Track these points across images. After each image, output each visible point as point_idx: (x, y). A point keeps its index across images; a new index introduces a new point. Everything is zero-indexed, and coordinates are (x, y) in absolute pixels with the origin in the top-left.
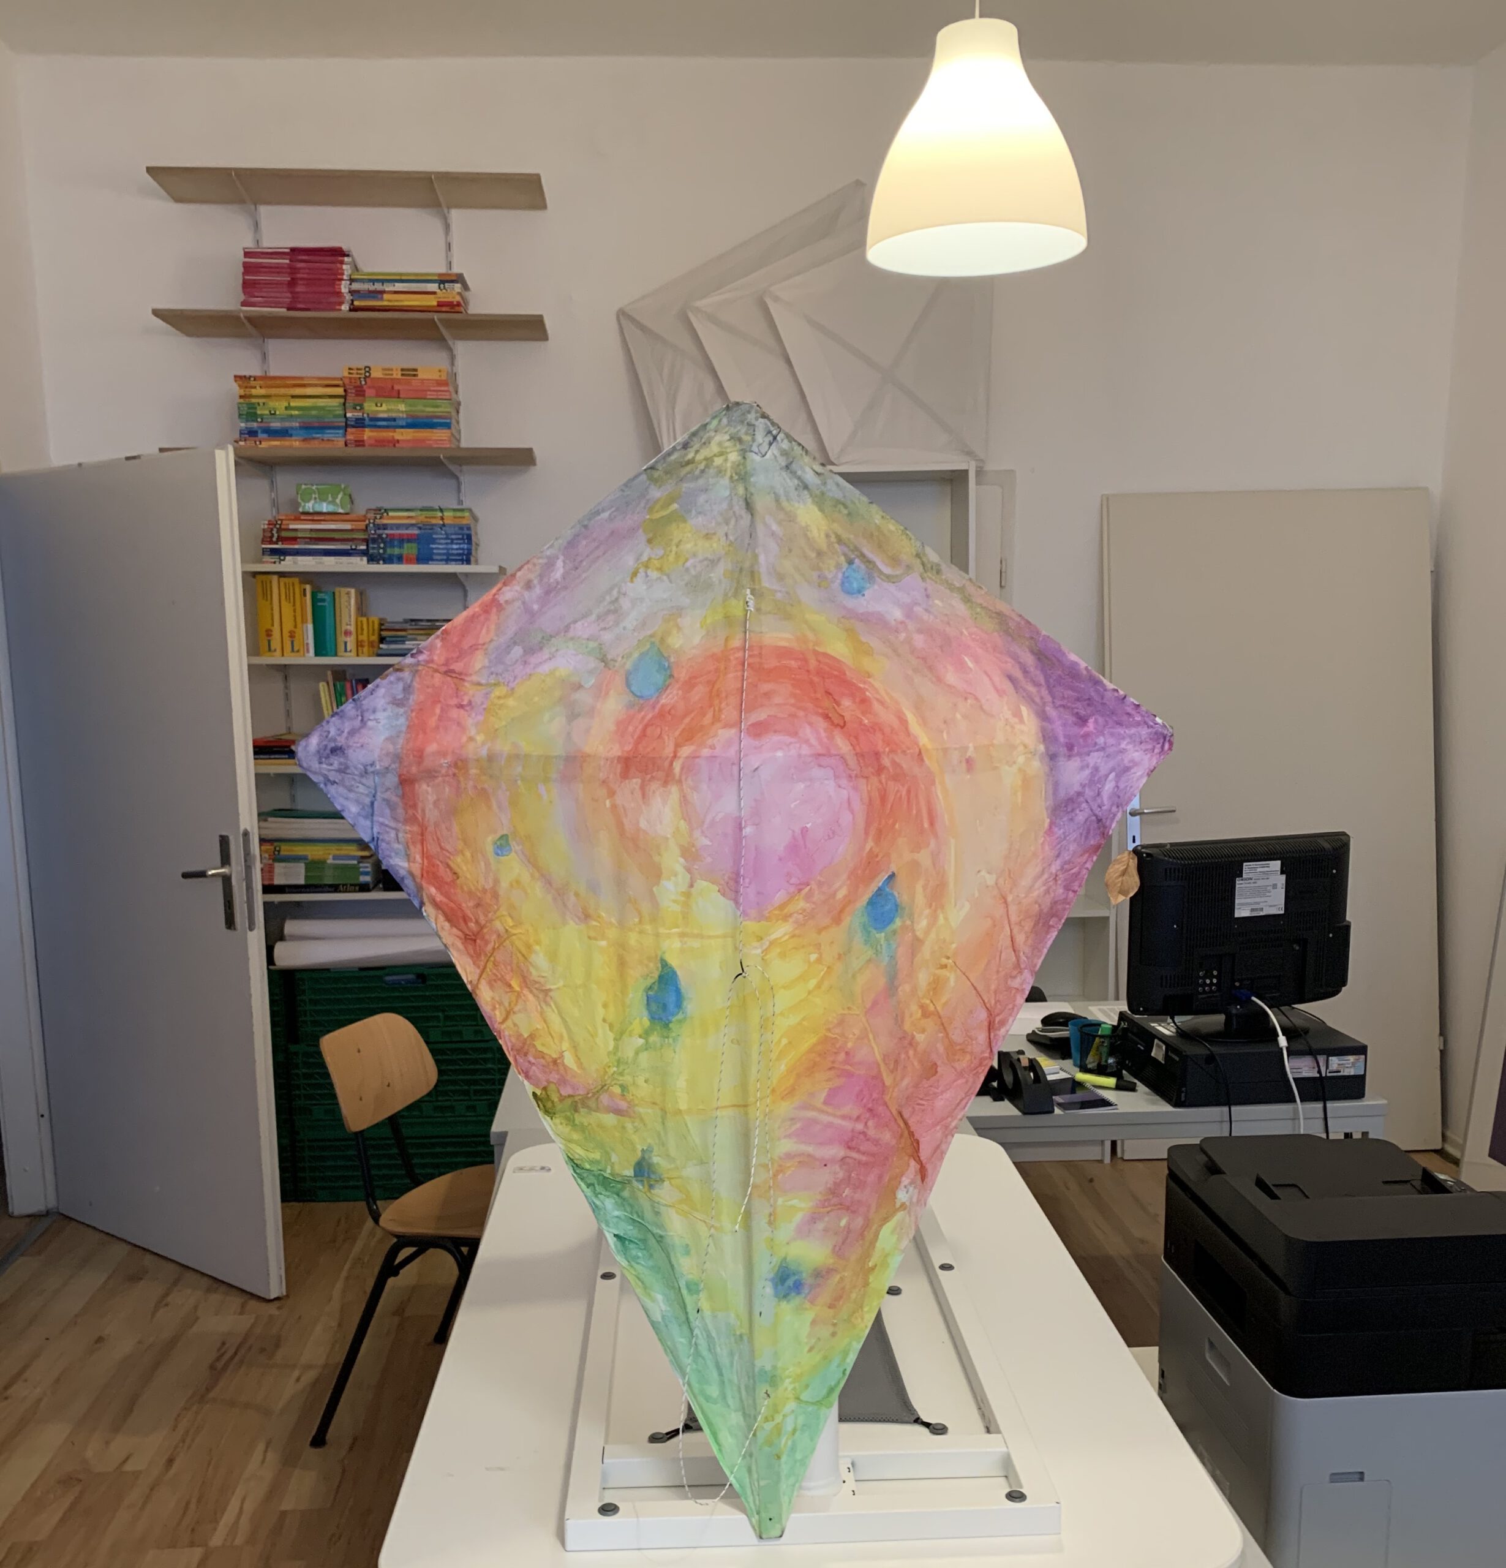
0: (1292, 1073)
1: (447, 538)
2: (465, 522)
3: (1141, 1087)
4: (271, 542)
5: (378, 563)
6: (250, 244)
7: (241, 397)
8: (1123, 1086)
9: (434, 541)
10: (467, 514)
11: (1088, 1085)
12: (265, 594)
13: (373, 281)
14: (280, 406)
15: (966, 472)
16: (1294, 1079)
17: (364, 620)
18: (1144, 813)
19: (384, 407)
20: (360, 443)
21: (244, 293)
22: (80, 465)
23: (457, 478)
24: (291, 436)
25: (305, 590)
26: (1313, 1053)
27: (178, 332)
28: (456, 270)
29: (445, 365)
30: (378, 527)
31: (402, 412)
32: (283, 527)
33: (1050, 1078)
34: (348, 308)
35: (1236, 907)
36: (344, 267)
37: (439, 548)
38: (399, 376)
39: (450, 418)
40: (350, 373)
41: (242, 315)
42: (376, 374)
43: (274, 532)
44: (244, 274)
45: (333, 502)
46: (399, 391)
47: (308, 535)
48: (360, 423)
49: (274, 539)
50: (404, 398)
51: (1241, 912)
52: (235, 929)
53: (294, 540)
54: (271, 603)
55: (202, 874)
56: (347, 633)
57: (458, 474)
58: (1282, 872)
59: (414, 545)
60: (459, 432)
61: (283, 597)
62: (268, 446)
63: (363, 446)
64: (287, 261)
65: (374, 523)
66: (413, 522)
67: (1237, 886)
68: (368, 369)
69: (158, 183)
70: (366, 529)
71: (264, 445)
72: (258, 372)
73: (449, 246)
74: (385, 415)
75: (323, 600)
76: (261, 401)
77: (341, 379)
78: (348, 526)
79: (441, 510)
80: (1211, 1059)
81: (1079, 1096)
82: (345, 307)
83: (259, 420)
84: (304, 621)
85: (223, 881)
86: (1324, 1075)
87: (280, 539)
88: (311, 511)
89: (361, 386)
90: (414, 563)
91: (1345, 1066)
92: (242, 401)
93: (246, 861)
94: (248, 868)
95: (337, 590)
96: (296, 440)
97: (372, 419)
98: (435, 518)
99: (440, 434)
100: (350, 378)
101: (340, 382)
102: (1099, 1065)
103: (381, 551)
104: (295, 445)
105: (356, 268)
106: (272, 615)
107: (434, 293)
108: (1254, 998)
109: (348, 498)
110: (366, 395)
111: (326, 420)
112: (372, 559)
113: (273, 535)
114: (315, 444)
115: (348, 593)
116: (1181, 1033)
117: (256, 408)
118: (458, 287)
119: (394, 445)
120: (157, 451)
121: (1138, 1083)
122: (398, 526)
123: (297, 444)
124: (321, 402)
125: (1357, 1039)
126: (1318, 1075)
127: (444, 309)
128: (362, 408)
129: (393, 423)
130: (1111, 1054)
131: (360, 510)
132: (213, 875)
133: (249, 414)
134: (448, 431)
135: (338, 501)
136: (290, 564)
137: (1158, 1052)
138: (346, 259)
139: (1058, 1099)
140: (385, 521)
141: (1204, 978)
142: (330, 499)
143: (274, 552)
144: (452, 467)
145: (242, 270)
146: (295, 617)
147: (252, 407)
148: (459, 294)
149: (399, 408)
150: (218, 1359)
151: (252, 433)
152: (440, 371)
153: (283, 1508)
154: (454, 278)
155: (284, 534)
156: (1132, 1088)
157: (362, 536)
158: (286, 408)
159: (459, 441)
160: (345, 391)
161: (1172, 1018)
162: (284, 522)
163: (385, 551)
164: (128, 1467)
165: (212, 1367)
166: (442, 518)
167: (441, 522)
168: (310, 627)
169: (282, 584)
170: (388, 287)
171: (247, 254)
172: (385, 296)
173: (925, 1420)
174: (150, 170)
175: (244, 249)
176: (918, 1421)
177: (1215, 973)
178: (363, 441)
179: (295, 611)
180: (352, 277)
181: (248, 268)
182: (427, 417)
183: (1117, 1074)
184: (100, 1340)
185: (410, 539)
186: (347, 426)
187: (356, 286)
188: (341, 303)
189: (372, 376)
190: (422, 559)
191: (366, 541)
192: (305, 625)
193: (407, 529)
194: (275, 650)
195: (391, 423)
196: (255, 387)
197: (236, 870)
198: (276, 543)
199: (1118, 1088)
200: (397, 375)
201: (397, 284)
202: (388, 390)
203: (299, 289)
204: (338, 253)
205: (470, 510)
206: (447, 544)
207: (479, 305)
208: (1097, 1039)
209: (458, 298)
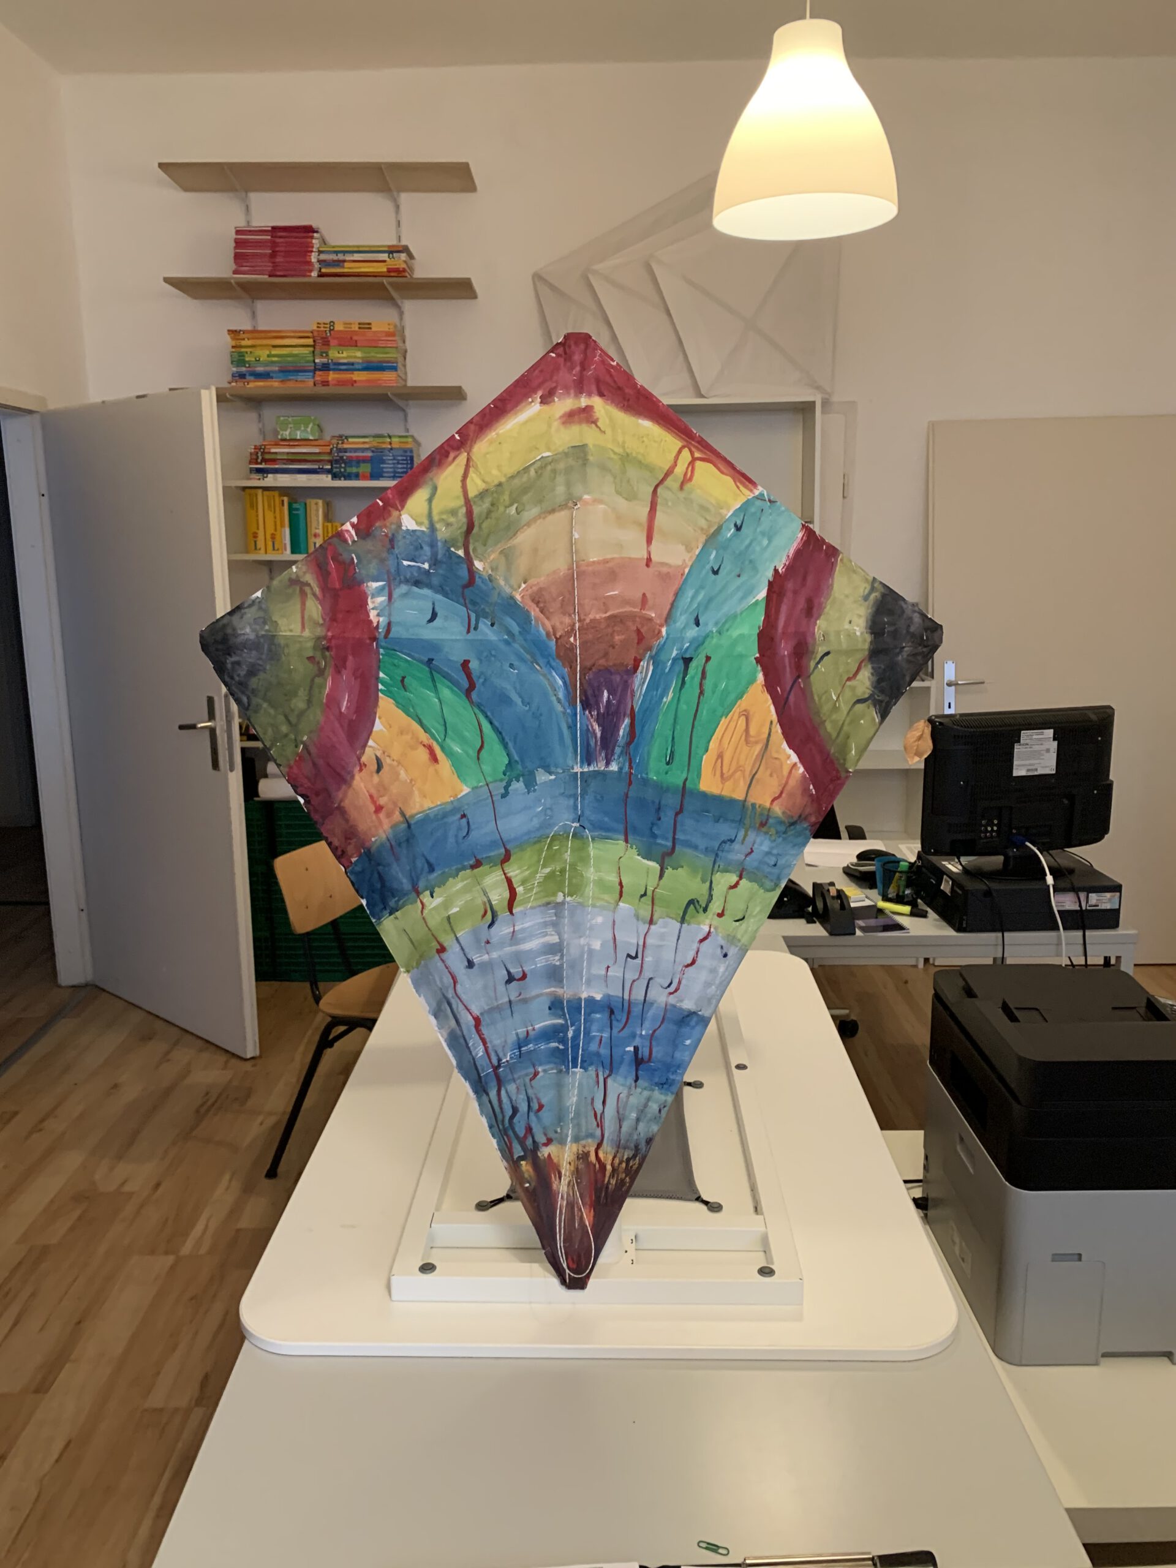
0: (1056, 906)
1: (394, 459)
2: (409, 446)
3: (932, 914)
4: (257, 463)
5: (340, 480)
6: (242, 224)
7: (233, 347)
8: (916, 913)
9: (383, 462)
10: (410, 440)
11: (887, 911)
12: (252, 506)
13: (336, 252)
14: (263, 354)
15: (814, 403)
16: (1059, 911)
17: (330, 525)
18: (958, 684)
19: (345, 355)
20: (325, 383)
21: (236, 262)
22: (103, 402)
23: (404, 410)
24: (272, 378)
25: (283, 501)
26: (1075, 890)
27: (186, 296)
28: (404, 243)
29: (396, 320)
30: (340, 450)
31: (359, 358)
32: (266, 451)
33: (853, 905)
34: (316, 275)
35: (1014, 767)
36: (314, 241)
37: (388, 467)
38: (357, 329)
39: (397, 363)
40: (318, 327)
41: (232, 281)
42: (339, 327)
43: (259, 454)
44: (236, 248)
45: (305, 431)
46: (356, 341)
47: (285, 457)
48: (325, 367)
49: (259, 460)
50: (361, 346)
51: (1018, 772)
52: (219, 770)
53: (274, 461)
54: (257, 512)
55: (193, 727)
56: (316, 535)
57: (405, 408)
58: (1054, 739)
59: (369, 465)
60: (406, 373)
61: (266, 507)
62: (255, 386)
63: (328, 385)
64: (269, 237)
65: (336, 448)
66: (367, 446)
67: (1015, 750)
68: (332, 323)
69: (168, 175)
70: (330, 453)
71: (251, 385)
72: (249, 327)
73: (399, 224)
74: (345, 361)
75: (297, 509)
76: (248, 350)
77: (312, 332)
78: (317, 450)
79: (390, 437)
80: (988, 893)
81: (881, 921)
82: (314, 274)
83: (247, 365)
84: (282, 526)
85: (210, 731)
86: (1084, 908)
87: (264, 461)
88: (288, 438)
89: (327, 338)
90: (368, 480)
91: (1103, 901)
92: (234, 350)
93: (227, 716)
94: (229, 722)
95: (308, 501)
96: (275, 381)
97: (335, 364)
98: (384, 443)
99: (388, 377)
100: (318, 331)
101: (310, 335)
102: (898, 895)
103: (342, 470)
104: (275, 385)
105: (324, 242)
106: (257, 521)
107: (384, 261)
108: (1028, 844)
109: (316, 427)
110: (331, 344)
111: (299, 365)
112: (335, 476)
113: (258, 457)
114: (291, 384)
115: (316, 504)
116: (966, 871)
117: (244, 356)
118: (403, 256)
119: (353, 385)
120: (168, 390)
121: (929, 910)
122: (356, 450)
123: (276, 384)
124: (296, 351)
125: (1115, 879)
126: (1079, 909)
127: (392, 274)
128: (327, 355)
129: (351, 367)
130: (907, 886)
131: (327, 438)
132: (202, 728)
133: (238, 359)
134: (395, 373)
135: (309, 430)
136: (270, 480)
137: (946, 886)
138: (315, 235)
139: (861, 923)
140: (345, 446)
141: (986, 826)
142: (303, 428)
143: (259, 471)
144: (401, 403)
145: (233, 244)
146: (275, 522)
147: (241, 355)
148: (405, 262)
149: (357, 355)
150: (202, 1105)
151: (242, 376)
152: (389, 324)
153: (239, 1226)
154: (401, 249)
155: (267, 457)
156: (924, 915)
157: (327, 458)
158: (268, 356)
159: (405, 381)
160: (314, 341)
161: (959, 859)
162: (267, 447)
163: (345, 470)
164: (127, 1188)
165: (197, 1111)
166: (390, 443)
167: (389, 447)
168: (287, 531)
169: (265, 498)
170: (348, 257)
171: (238, 232)
172: (346, 265)
173: (705, 1198)
174: (161, 165)
175: (236, 228)
176: (699, 1199)
177: (996, 822)
178: (328, 382)
179: (275, 518)
180: (321, 249)
181: (238, 243)
182: (380, 362)
183: (913, 903)
184: (115, 1086)
185: (365, 460)
186: (315, 370)
187: (323, 257)
188: (311, 271)
189: (335, 329)
190: (374, 476)
191: (331, 462)
192: (283, 529)
193: (363, 452)
194: (260, 549)
195: (350, 367)
196: (244, 339)
197: (220, 724)
198: (261, 464)
199: (913, 914)
200: (355, 328)
201: (355, 255)
202: (348, 341)
203: (279, 259)
204: (309, 230)
205: (412, 437)
206: (394, 464)
207: (421, 272)
208: (897, 874)
209: (404, 266)
